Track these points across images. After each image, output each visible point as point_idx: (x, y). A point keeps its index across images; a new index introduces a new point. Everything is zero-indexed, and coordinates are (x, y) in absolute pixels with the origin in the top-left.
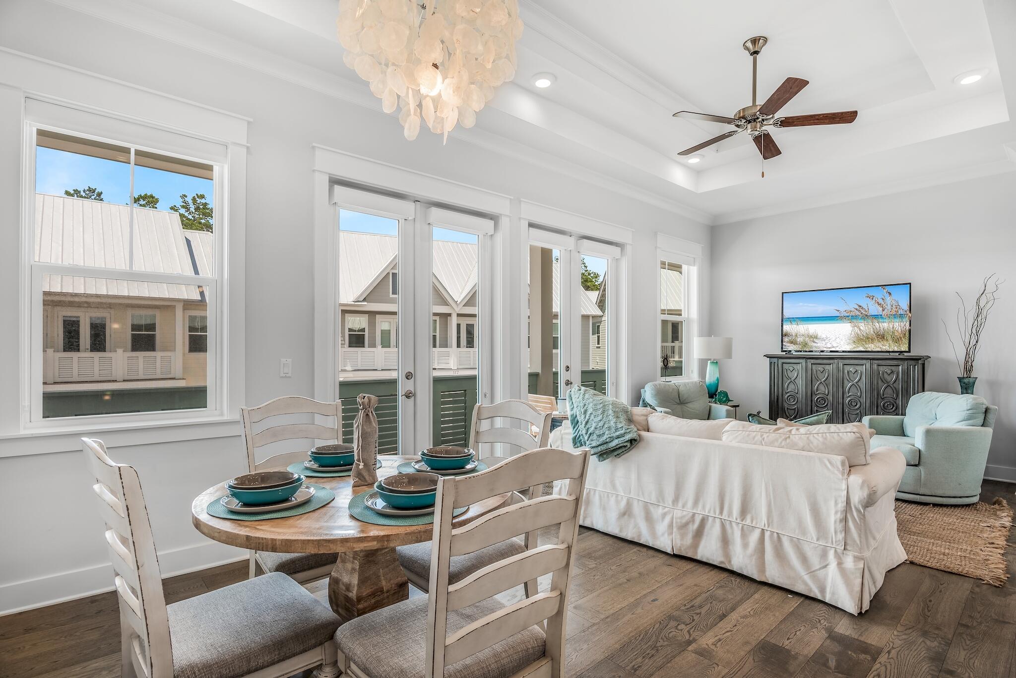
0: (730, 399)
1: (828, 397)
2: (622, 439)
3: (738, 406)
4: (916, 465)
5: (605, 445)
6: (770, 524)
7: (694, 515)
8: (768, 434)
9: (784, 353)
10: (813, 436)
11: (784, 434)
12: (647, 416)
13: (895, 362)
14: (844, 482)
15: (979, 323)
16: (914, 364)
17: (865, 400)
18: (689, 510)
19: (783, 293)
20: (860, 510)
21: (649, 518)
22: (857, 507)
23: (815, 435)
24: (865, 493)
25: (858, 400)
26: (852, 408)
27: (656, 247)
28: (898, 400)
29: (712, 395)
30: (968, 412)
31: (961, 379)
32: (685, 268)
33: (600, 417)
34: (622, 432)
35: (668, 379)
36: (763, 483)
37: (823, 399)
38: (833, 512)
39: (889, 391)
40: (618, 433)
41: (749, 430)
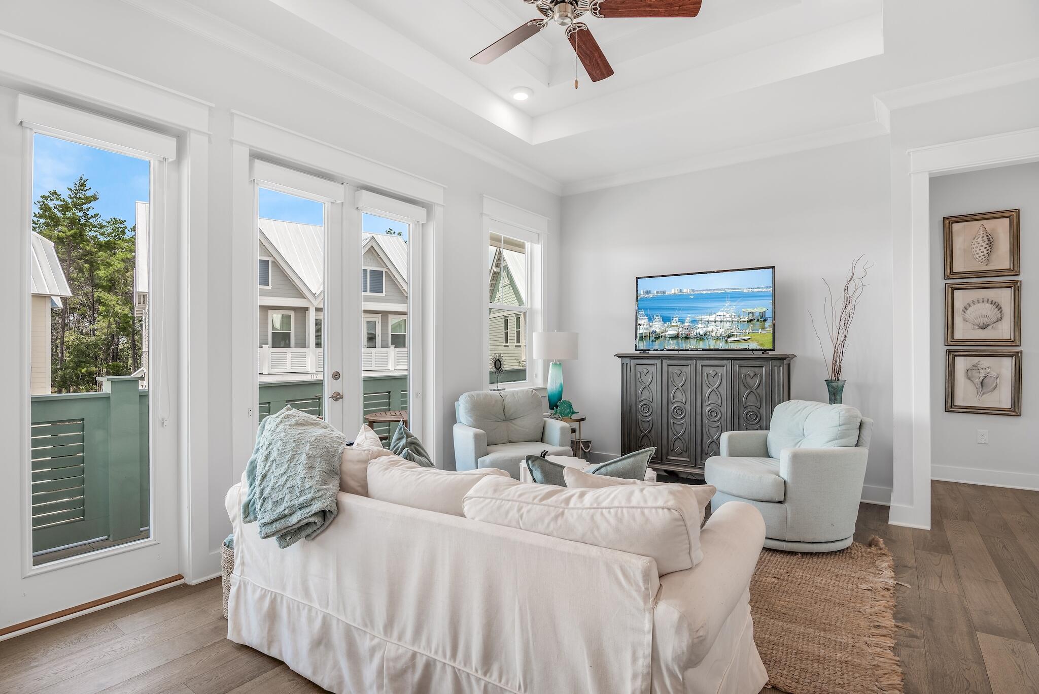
0: (575, 411)
1: (686, 406)
2: (307, 510)
3: (583, 420)
4: (780, 502)
5: (283, 521)
6: (528, 687)
7: (414, 655)
8: (530, 506)
9: (638, 352)
10: (602, 514)
11: (556, 507)
12: (366, 462)
13: (758, 363)
14: (648, 616)
15: (848, 315)
16: (779, 365)
17: (726, 410)
18: (407, 647)
19: (637, 278)
20: (677, 674)
21: (353, 654)
22: (671, 667)
23: (604, 511)
24: (685, 642)
25: (718, 410)
26: (712, 420)
27: (482, 214)
28: (761, 408)
29: (553, 405)
30: (840, 428)
31: (828, 382)
32: (528, 245)
33: (282, 470)
34: (309, 496)
35: (501, 386)
36: (517, 603)
37: (680, 408)
38: (628, 675)
39: (752, 398)
40: (302, 499)
41: (501, 497)
